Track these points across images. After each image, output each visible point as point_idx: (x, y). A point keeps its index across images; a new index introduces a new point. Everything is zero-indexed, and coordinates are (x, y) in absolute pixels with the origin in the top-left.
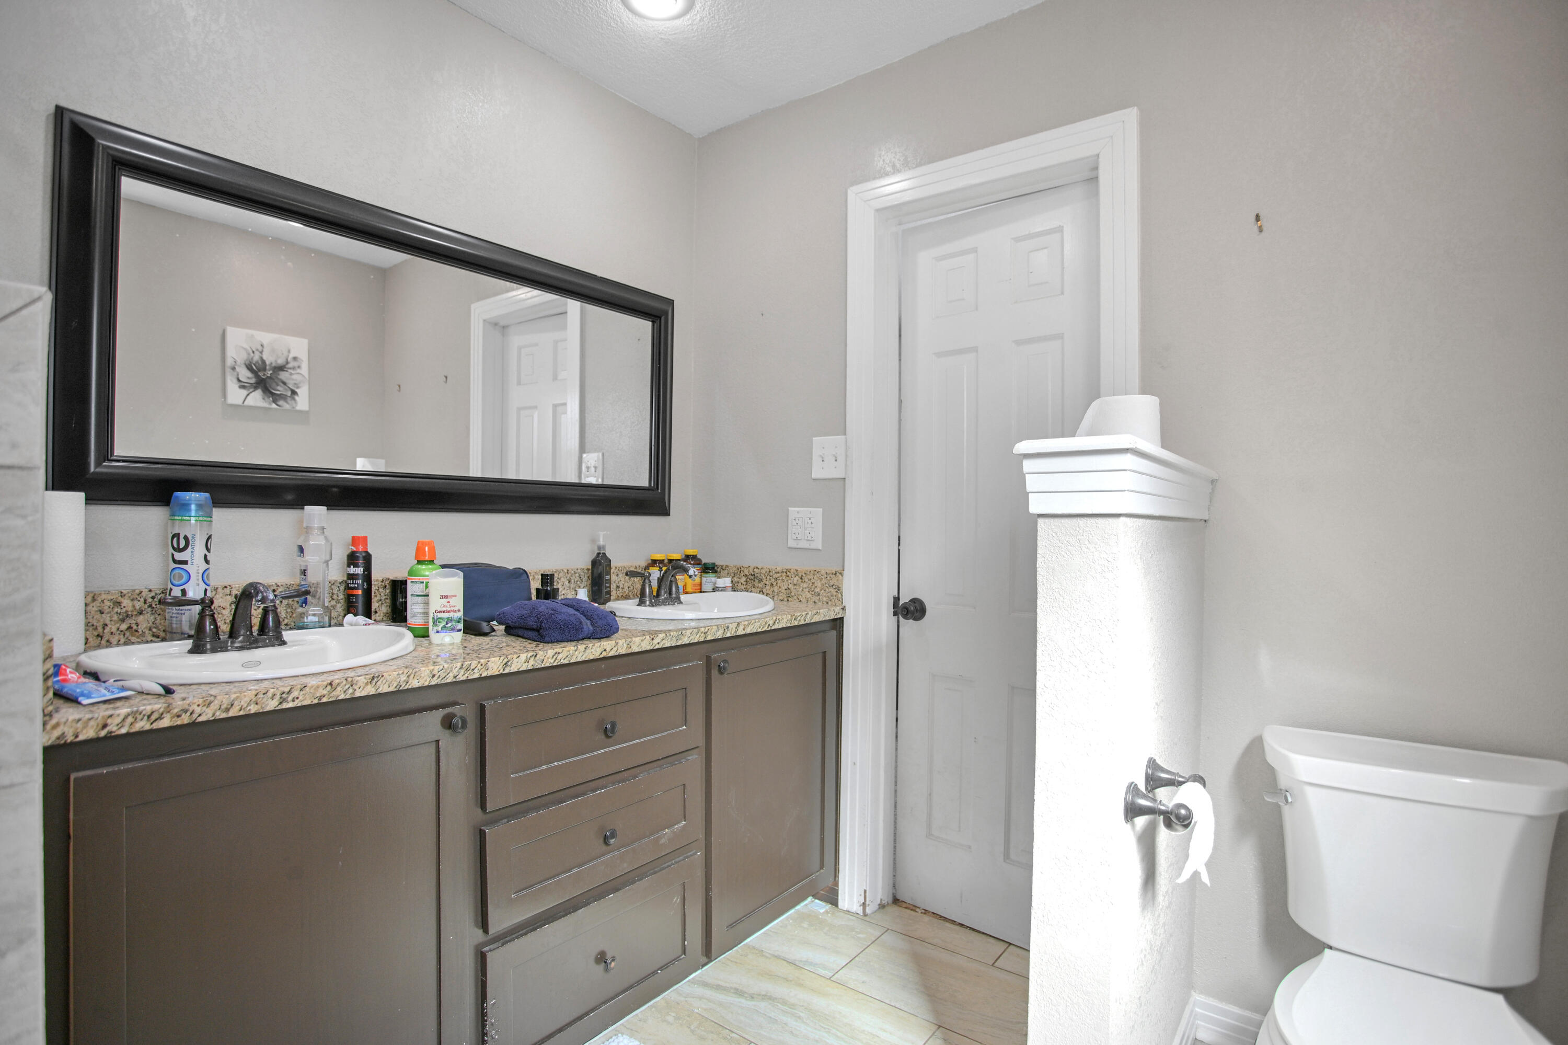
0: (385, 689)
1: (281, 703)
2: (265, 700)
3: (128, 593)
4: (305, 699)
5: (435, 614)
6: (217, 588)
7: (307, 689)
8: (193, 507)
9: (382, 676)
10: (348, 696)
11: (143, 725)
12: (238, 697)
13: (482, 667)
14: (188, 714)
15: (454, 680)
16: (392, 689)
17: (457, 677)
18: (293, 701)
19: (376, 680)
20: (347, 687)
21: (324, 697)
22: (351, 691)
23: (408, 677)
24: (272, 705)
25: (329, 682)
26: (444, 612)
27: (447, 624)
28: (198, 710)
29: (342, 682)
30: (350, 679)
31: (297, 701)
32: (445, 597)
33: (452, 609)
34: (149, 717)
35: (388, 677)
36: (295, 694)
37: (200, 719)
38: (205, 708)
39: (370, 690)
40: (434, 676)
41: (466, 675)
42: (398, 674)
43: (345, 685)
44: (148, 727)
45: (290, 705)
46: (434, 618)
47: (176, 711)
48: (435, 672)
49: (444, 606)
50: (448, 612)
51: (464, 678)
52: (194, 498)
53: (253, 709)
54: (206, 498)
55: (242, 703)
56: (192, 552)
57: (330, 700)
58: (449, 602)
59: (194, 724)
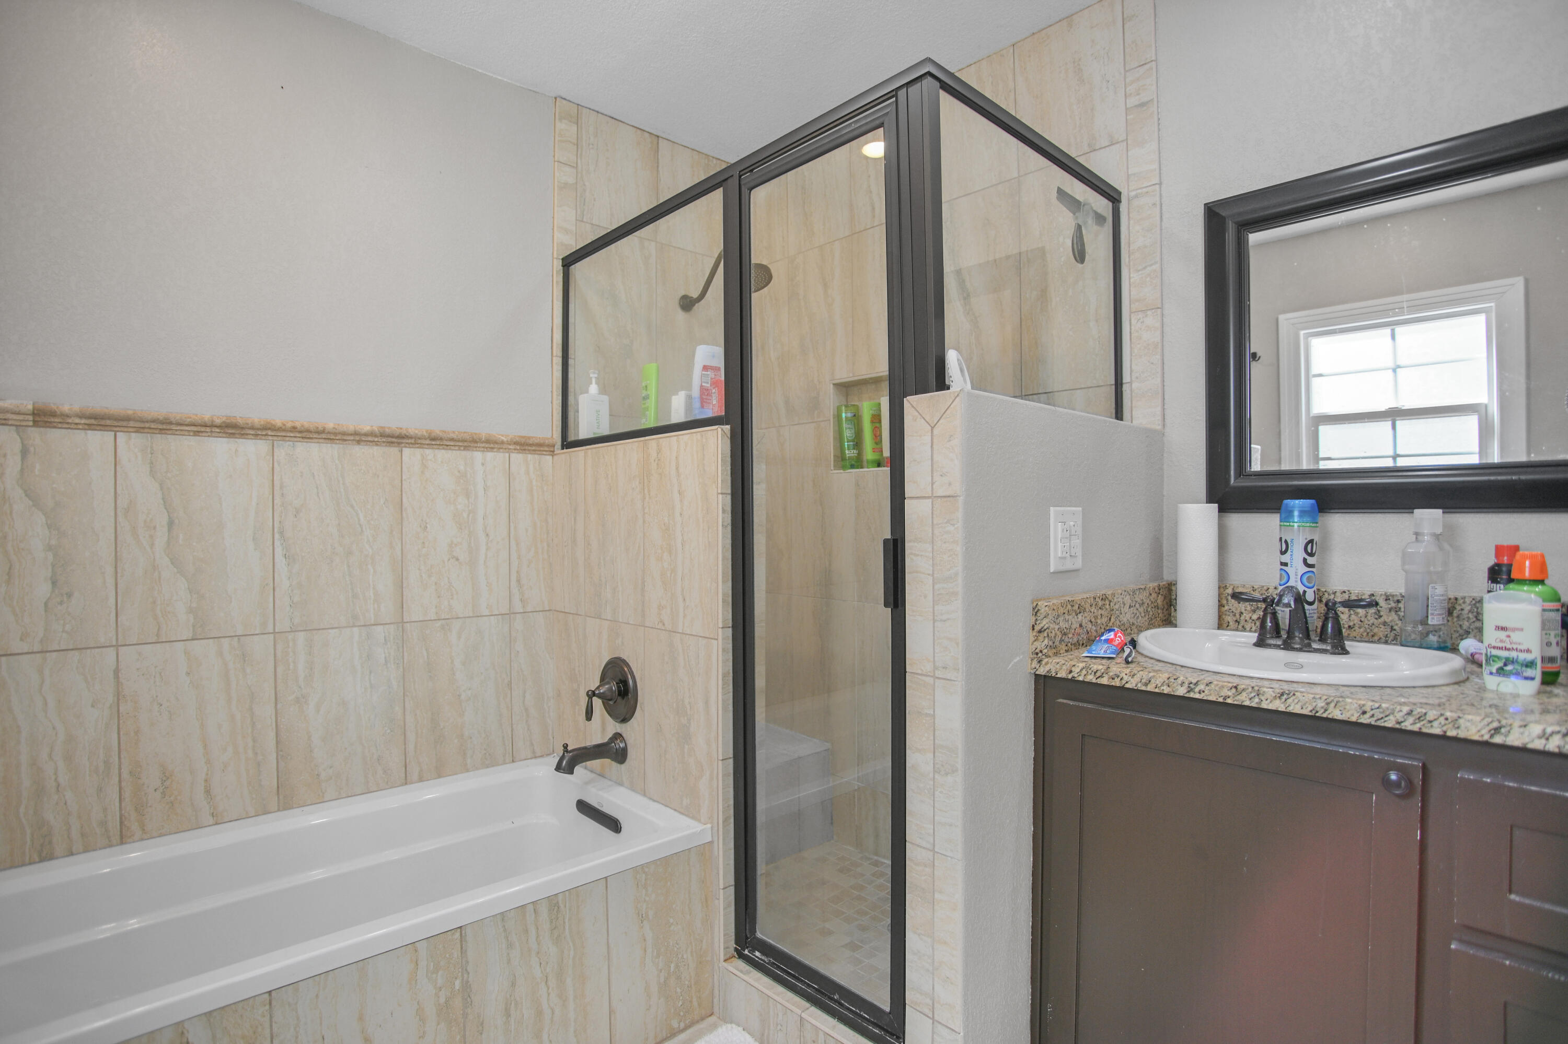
0: (1296, 709)
1: (1189, 692)
2: (1175, 685)
3: (1258, 588)
4: (1210, 695)
5: (1489, 650)
6: (1336, 592)
7: (1213, 686)
8: (1296, 513)
9: (1294, 695)
10: (1253, 705)
11: (1091, 678)
12: (1154, 676)
13: (1447, 722)
14: (1119, 678)
15: (1397, 726)
16: (1306, 712)
17: (1402, 724)
18: (1200, 693)
19: (1285, 696)
20: (1253, 695)
21: (1229, 697)
22: (1257, 700)
23: (1328, 704)
24: (1181, 691)
25: (1235, 685)
26: (1501, 648)
27: (1505, 665)
28: (1126, 678)
29: (1248, 689)
30: (1256, 688)
31: (1203, 694)
32: (1503, 629)
33: (1515, 647)
34: (1095, 673)
35: (1301, 698)
36: (1201, 687)
37: (1127, 686)
38: (1130, 678)
39: (1278, 705)
40: (1364, 713)
41: (1418, 725)
42: (1314, 698)
43: (1251, 693)
44: (1094, 681)
45: (1197, 696)
46: (1486, 655)
47: (1111, 674)
48: (1367, 708)
49: (1501, 641)
50: (1509, 650)
51: (1415, 728)
52: (1297, 504)
53: (1166, 690)
54: (1312, 504)
55: (1157, 682)
56: (1291, 555)
57: (1235, 703)
58: (1509, 636)
59: (1122, 688)
